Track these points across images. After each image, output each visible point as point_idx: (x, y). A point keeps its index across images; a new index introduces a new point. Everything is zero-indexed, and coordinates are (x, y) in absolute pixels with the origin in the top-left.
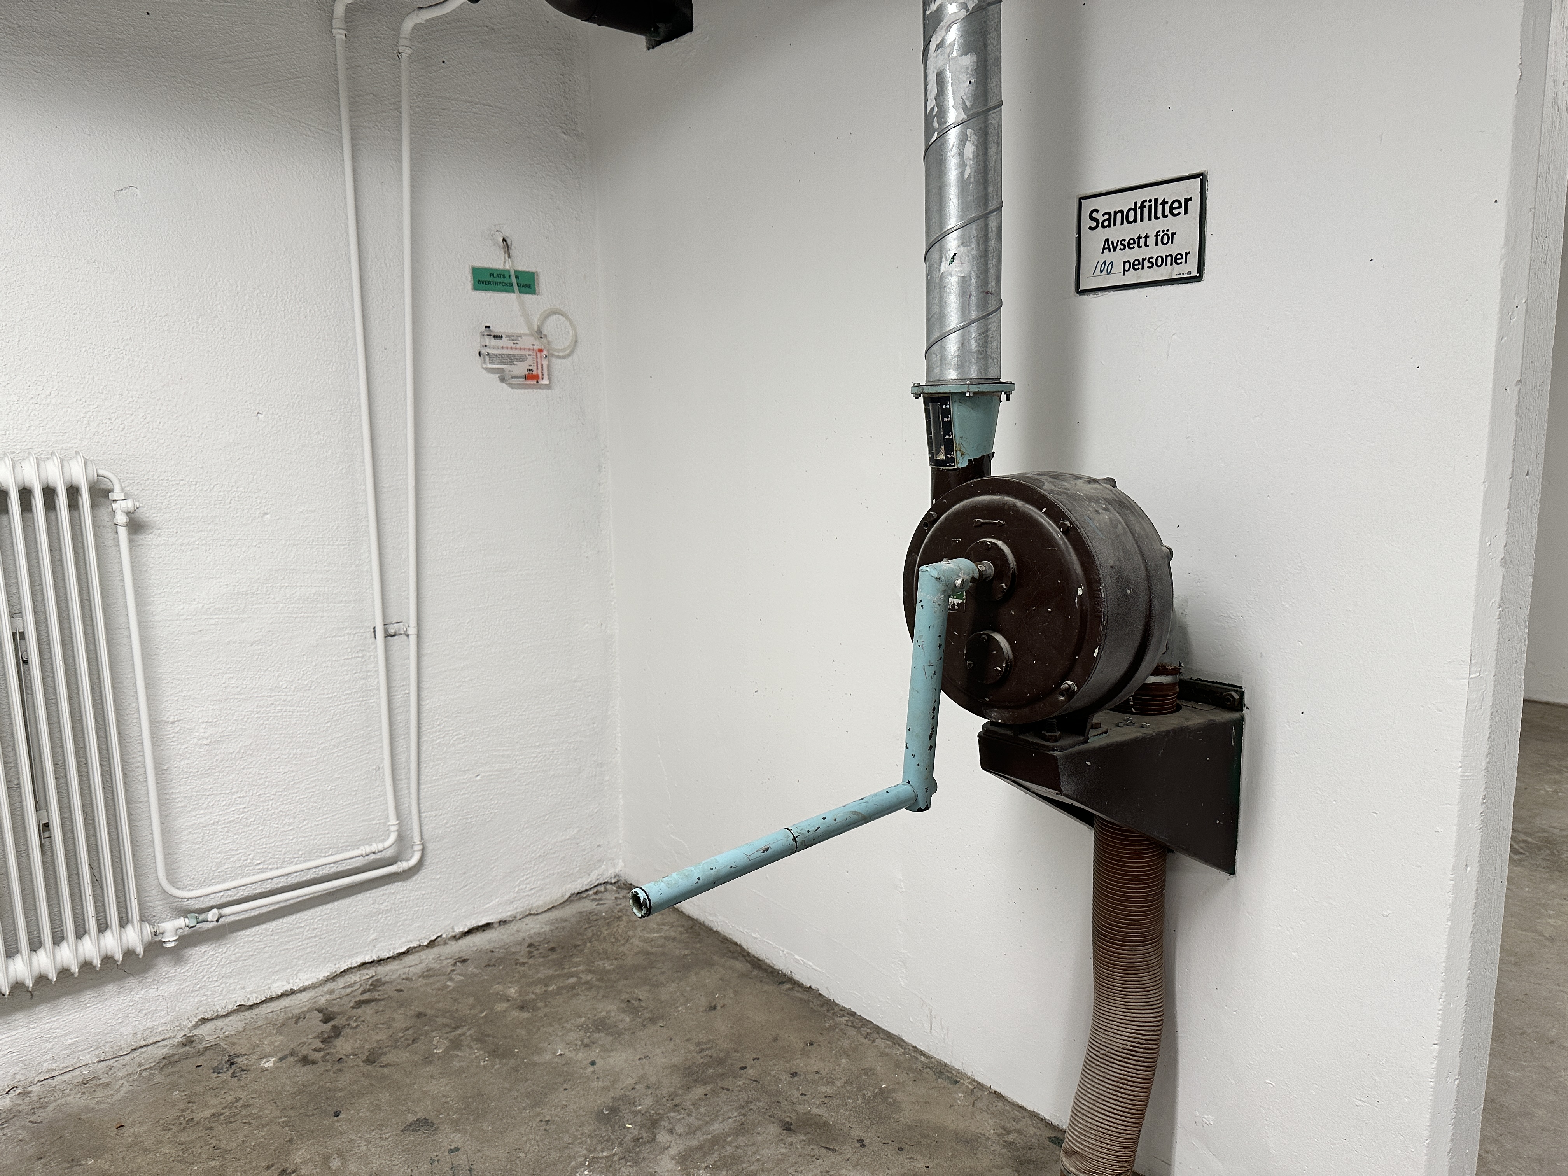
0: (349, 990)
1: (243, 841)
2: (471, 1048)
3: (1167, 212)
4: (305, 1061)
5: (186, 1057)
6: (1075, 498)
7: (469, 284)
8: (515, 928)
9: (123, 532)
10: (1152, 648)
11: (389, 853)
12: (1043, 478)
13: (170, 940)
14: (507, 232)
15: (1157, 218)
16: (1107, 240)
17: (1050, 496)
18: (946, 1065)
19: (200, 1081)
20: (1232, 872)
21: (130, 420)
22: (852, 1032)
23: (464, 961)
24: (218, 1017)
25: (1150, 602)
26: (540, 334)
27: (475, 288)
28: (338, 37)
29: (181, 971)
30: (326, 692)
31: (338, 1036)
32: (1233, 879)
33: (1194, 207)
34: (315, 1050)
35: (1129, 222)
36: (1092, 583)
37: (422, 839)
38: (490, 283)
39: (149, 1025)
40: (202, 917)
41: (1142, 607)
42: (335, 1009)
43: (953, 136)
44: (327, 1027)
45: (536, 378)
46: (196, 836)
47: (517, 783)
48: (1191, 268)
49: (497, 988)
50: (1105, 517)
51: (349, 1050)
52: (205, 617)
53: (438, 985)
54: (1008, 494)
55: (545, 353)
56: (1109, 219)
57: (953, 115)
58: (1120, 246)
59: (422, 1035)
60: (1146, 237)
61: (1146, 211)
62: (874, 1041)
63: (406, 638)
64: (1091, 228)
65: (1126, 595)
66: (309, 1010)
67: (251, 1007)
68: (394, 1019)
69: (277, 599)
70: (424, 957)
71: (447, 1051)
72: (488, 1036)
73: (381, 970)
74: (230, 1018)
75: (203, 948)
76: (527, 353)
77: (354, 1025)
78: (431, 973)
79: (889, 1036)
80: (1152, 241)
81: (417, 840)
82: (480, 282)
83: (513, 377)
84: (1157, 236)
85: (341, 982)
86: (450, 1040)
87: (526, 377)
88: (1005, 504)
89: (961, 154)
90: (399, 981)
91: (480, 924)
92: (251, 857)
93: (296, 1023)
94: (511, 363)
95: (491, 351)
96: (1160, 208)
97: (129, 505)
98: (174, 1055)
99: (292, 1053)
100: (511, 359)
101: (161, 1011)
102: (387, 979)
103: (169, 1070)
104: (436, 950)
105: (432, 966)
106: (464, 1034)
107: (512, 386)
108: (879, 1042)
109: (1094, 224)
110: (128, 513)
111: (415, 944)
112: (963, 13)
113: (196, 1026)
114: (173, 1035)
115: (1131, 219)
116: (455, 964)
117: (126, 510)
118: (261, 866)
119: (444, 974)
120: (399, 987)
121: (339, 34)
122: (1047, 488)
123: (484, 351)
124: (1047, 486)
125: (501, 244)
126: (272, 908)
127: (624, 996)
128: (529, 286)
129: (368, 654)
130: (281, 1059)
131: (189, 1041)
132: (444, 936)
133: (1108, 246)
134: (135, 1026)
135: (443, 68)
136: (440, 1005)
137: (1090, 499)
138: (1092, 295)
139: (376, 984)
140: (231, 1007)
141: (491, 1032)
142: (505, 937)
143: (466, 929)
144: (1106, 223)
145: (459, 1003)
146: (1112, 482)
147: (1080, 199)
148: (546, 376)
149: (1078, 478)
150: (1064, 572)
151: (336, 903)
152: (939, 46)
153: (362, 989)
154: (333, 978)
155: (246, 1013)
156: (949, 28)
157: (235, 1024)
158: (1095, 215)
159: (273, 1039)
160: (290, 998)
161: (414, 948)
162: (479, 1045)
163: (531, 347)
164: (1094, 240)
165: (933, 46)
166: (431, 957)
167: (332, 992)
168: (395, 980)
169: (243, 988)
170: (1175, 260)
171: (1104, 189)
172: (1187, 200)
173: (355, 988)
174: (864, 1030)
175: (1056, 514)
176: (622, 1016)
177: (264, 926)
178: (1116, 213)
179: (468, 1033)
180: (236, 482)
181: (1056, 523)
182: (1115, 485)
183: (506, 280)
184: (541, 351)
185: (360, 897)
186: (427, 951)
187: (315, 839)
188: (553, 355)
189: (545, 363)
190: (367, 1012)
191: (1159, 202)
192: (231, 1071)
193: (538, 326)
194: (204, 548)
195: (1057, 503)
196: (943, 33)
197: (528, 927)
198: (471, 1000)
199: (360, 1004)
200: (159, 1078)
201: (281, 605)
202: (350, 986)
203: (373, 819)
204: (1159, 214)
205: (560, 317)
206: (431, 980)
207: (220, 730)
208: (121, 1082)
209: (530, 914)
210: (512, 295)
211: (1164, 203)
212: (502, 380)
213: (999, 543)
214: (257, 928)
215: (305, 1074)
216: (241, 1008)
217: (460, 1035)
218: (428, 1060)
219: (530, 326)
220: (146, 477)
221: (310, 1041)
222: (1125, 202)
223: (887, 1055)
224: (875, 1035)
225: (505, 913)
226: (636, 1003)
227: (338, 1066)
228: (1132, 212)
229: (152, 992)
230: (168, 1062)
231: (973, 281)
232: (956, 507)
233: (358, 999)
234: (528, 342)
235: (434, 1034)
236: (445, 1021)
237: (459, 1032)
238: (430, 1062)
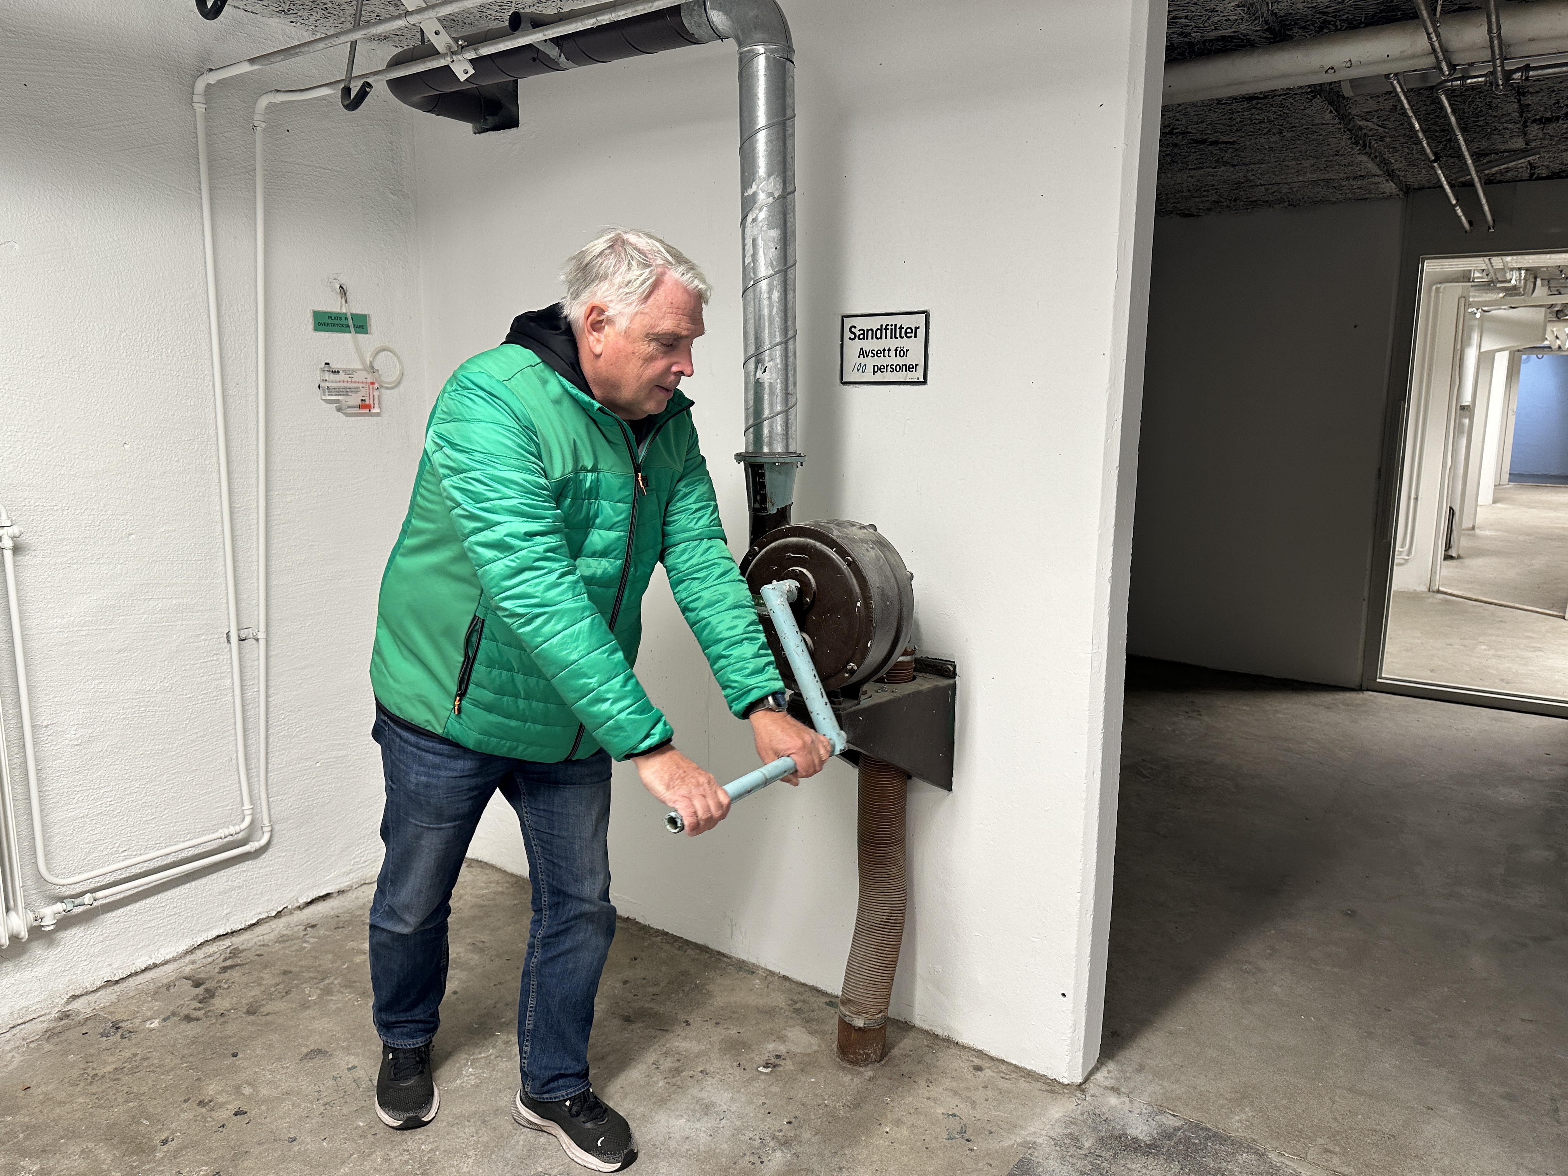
0: (210, 960)
1: (110, 831)
2: (342, 993)
3: (903, 335)
4: (188, 1018)
5: (68, 1028)
6: (853, 540)
7: (311, 326)
8: (354, 896)
9: (8, 554)
10: (902, 639)
11: (240, 836)
12: (832, 526)
13: (49, 923)
14: (343, 280)
15: (896, 338)
16: (862, 349)
17: (838, 540)
18: (744, 961)
19: (91, 1045)
20: (950, 789)
21: (8, 452)
22: (667, 947)
23: (313, 926)
24: (87, 993)
25: (901, 609)
26: (372, 369)
27: (316, 330)
28: (198, 110)
29: (53, 954)
30: (185, 692)
31: (213, 996)
32: (951, 794)
33: (921, 333)
34: (195, 1009)
35: (877, 338)
36: (867, 599)
37: (270, 821)
38: (328, 324)
39: (24, 1004)
40: (77, 901)
41: (896, 614)
42: (202, 976)
43: (764, 285)
44: (201, 990)
45: (368, 407)
46: (67, 828)
47: (352, 768)
48: (919, 375)
49: (351, 945)
50: (872, 553)
51: (228, 1006)
52: (75, 629)
53: (295, 948)
54: (810, 537)
55: (376, 385)
56: (863, 334)
57: (763, 270)
58: (871, 354)
59: (293, 987)
60: (889, 350)
61: (889, 332)
62: (685, 952)
63: (254, 642)
64: (850, 339)
65: (887, 606)
66: (177, 979)
67: (117, 982)
68: (262, 978)
69: (142, 611)
70: (274, 926)
71: (320, 997)
72: (355, 982)
73: (236, 940)
74: (100, 993)
75: (73, 931)
76: (361, 385)
77: (226, 986)
78: (285, 938)
79: (697, 946)
80: (892, 353)
81: (266, 822)
82: (320, 324)
83: (349, 407)
84: (896, 350)
85: (200, 954)
86: (321, 989)
87: (360, 407)
88: (808, 544)
89: (769, 298)
90: (256, 947)
91: (321, 894)
92: (117, 845)
93: (168, 989)
94: (347, 394)
95: (330, 385)
96: (898, 331)
97: (15, 530)
98: (54, 1028)
99: (174, 1014)
100: (346, 392)
101: (35, 990)
102: (244, 947)
103: (56, 1040)
104: (283, 921)
105: (284, 933)
106: (332, 983)
107: (347, 415)
108: (689, 951)
109: (853, 336)
110: (13, 538)
111: (264, 916)
112: (771, 200)
113: (68, 1002)
114: (48, 1011)
115: (879, 336)
116: (305, 930)
117: (12, 535)
118: (126, 853)
119: (299, 938)
120: (258, 952)
121: (200, 108)
122: (835, 534)
123: (322, 385)
124: (835, 533)
125: (338, 290)
126: (136, 890)
127: (469, 941)
128: (362, 327)
129: (222, 657)
130: (164, 1020)
131: (65, 1015)
132: (290, 907)
133: (863, 353)
134: (12, 1007)
135: (288, 136)
136: (303, 963)
137: (862, 541)
138: (851, 386)
139: (235, 953)
140: (99, 983)
141: (356, 979)
142: (346, 904)
143: (309, 900)
144: (861, 337)
145: (320, 960)
146: (873, 527)
147: (843, 317)
148: (376, 405)
149: (853, 524)
150: (850, 591)
151: (193, 883)
152: (754, 220)
153: (222, 957)
154: (191, 951)
155: (115, 987)
156: (761, 210)
157: (106, 997)
158: (853, 329)
159: (150, 1005)
160: (154, 971)
161: (263, 919)
162: (348, 990)
163: (365, 381)
164: (853, 348)
165: (750, 219)
166: (281, 926)
167: (193, 962)
168: (252, 947)
169: (110, 965)
170: (909, 368)
171: (859, 313)
172: (916, 328)
173: (215, 958)
174: (677, 944)
175: (843, 553)
176: (470, 955)
177: (129, 908)
178: (868, 330)
179: (336, 982)
180: (104, 506)
181: (843, 559)
182: (876, 530)
183: (343, 322)
184: (373, 383)
185: (215, 876)
186: (276, 921)
187: (173, 826)
188: (381, 386)
189: (376, 393)
190: (235, 974)
191: (898, 327)
192: (119, 1035)
193: (371, 362)
194: (75, 566)
195: (843, 545)
196: (757, 211)
197: (365, 894)
198: (330, 956)
199: (224, 969)
200: (47, 1047)
201: (145, 616)
202: (209, 956)
203: (227, 806)
204: (898, 335)
205: (389, 353)
206: (287, 944)
207: (90, 731)
208: (10, 1055)
209: (365, 884)
210: (348, 335)
211: (901, 328)
212: (339, 409)
213: (805, 571)
214: (122, 910)
215: (191, 1029)
216: (109, 983)
217: (329, 984)
218: (305, 1005)
219: (362, 360)
220: (23, 504)
221: (188, 1003)
222: (874, 323)
223: (697, 960)
224: (685, 947)
225: (343, 884)
226: (481, 945)
227: (223, 1019)
228: (879, 332)
229: (27, 974)
230: (50, 1034)
231: (779, 386)
232: (773, 544)
233: (221, 966)
234: (361, 376)
235: (304, 985)
236: (311, 975)
237: (327, 981)
238: (308, 1007)
